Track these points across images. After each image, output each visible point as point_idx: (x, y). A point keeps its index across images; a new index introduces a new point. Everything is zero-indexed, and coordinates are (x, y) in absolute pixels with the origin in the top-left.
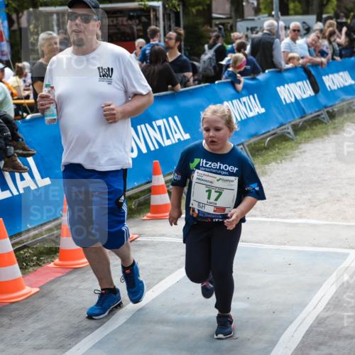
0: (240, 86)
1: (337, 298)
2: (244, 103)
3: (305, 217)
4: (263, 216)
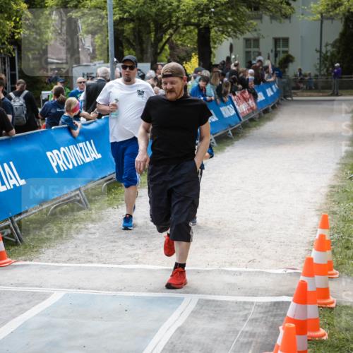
0: (76, 132)
1: (172, 343)
2: (81, 148)
3: (141, 263)
4: (99, 262)
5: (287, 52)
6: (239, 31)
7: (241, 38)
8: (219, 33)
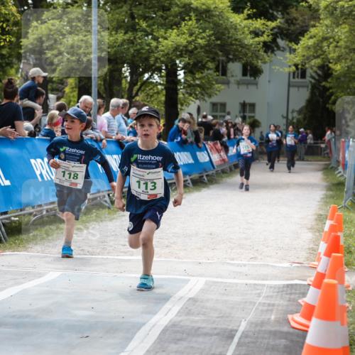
5: (253, 117)
6: (207, 93)
7: (209, 100)
8: (187, 95)
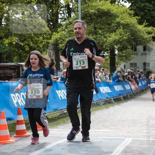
6: (128, 59)
8: (119, 60)
